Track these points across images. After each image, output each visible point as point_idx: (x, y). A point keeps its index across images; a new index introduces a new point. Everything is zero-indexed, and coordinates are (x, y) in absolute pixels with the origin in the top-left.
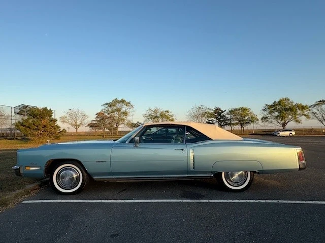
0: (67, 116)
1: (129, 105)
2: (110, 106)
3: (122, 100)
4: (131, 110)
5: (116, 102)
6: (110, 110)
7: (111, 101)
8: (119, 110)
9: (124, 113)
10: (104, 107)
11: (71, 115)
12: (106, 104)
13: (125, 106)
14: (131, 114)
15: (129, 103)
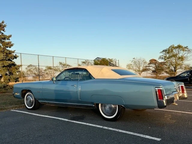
0: (132, 63)
1: (186, 49)
2: (168, 53)
3: (178, 46)
4: (189, 55)
5: (172, 48)
6: (168, 56)
7: (168, 48)
8: (175, 56)
9: (179, 58)
10: (162, 54)
11: (135, 63)
12: (164, 51)
13: (182, 52)
14: (189, 59)
15: (186, 47)
